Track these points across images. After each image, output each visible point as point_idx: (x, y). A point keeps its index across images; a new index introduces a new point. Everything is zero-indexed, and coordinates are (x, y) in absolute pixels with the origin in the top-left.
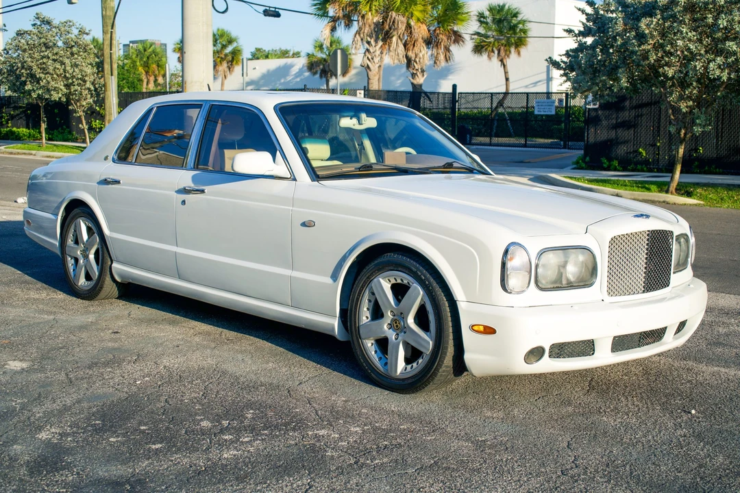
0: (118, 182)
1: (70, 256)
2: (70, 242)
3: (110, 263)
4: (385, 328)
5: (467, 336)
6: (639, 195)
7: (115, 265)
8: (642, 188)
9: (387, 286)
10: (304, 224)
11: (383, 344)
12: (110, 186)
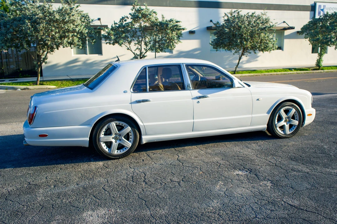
0: (146, 101)
1: (102, 142)
2: (102, 136)
3: (139, 138)
4: (283, 123)
5: (307, 117)
6: (36, 87)
7: (143, 137)
8: (23, 84)
9: (283, 110)
10: (258, 100)
11: (282, 127)
12: (142, 103)
